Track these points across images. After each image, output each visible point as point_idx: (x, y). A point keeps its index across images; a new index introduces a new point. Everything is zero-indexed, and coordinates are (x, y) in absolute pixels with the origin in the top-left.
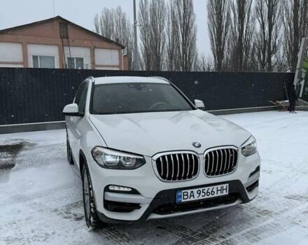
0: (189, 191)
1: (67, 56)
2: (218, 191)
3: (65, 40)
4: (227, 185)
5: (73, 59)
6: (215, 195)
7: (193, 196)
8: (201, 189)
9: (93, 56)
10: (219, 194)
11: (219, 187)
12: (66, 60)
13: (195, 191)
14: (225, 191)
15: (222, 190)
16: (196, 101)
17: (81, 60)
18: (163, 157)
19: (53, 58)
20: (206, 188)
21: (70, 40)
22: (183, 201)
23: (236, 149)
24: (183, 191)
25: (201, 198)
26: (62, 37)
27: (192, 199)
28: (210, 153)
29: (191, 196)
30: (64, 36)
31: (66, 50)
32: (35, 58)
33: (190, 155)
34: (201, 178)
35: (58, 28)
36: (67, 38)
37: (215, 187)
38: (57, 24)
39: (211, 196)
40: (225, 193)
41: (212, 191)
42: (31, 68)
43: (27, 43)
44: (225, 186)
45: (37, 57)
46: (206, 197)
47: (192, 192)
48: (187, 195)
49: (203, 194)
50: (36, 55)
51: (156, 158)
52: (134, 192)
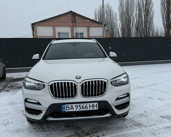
0: (70, 105)
1: (75, 32)
2: (90, 106)
3: (74, 24)
4: (97, 103)
5: (78, 33)
6: (88, 109)
7: (73, 108)
8: (78, 105)
9: (88, 31)
10: (91, 109)
11: (91, 104)
12: (75, 34)
13: (74, 105)
14: (95, 107)
15: (93, 106)
16: (111, 53)
17: (82, 34)
18: (55, 84)
19: (68, 33)
20: (82, 104)
21: (77, 24)
22: (66, 111)
23: (106, 81)
24: (66, 105)
25: (78, 110)
26: (73, 22)
27: (72, 110)
28: (86, 83)
29: (71, 108)
30: (74, 21)
31: (75, 29)
32: (59, 34)
33: (72, 83)
34: (79, 98)
35: (71, 17)
36: (75, 22)
37: (88, 104)
38: (70, 15)
39: (85, 109)
40: (95, 108)
41: (86, 107)
42: (57, 38)
43: (56, 26)
44: (95, 104)
45: (60, 33)
46: (82, 110)
47: (72, 106)
48: (69, 107)
49: (80, 108)
50: (59, 32)
51: (50, 84)
52: (39, 103)
